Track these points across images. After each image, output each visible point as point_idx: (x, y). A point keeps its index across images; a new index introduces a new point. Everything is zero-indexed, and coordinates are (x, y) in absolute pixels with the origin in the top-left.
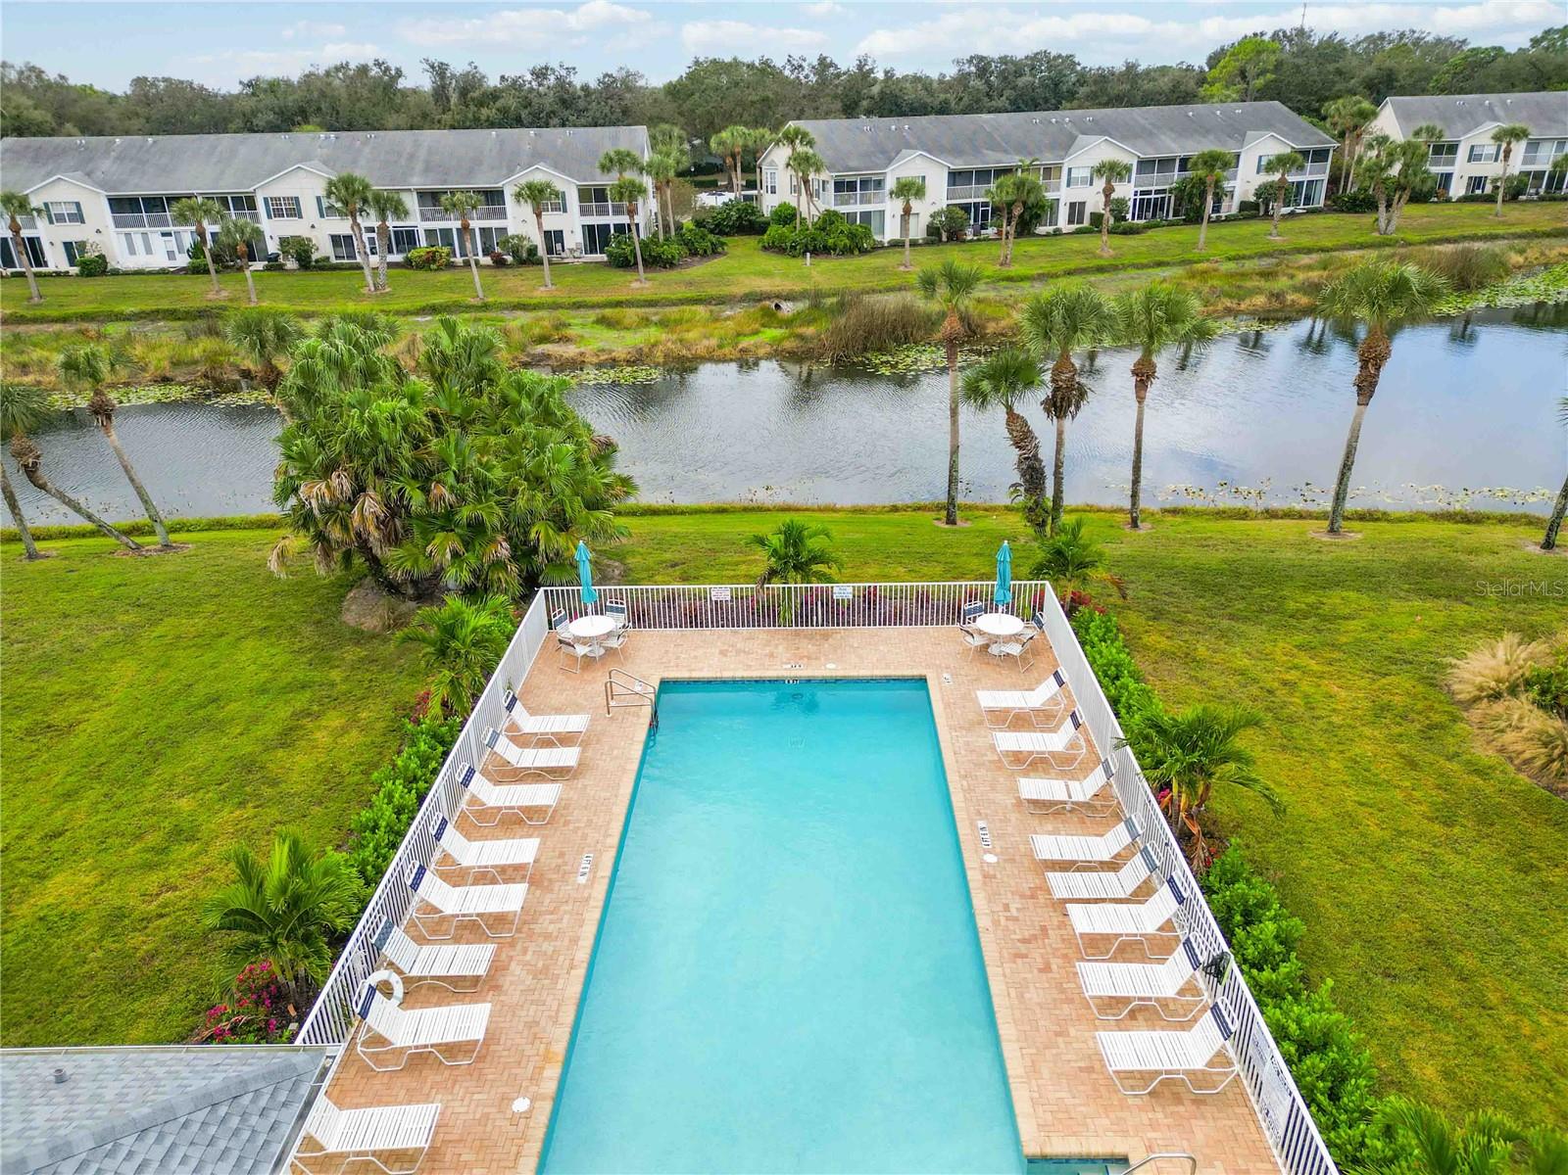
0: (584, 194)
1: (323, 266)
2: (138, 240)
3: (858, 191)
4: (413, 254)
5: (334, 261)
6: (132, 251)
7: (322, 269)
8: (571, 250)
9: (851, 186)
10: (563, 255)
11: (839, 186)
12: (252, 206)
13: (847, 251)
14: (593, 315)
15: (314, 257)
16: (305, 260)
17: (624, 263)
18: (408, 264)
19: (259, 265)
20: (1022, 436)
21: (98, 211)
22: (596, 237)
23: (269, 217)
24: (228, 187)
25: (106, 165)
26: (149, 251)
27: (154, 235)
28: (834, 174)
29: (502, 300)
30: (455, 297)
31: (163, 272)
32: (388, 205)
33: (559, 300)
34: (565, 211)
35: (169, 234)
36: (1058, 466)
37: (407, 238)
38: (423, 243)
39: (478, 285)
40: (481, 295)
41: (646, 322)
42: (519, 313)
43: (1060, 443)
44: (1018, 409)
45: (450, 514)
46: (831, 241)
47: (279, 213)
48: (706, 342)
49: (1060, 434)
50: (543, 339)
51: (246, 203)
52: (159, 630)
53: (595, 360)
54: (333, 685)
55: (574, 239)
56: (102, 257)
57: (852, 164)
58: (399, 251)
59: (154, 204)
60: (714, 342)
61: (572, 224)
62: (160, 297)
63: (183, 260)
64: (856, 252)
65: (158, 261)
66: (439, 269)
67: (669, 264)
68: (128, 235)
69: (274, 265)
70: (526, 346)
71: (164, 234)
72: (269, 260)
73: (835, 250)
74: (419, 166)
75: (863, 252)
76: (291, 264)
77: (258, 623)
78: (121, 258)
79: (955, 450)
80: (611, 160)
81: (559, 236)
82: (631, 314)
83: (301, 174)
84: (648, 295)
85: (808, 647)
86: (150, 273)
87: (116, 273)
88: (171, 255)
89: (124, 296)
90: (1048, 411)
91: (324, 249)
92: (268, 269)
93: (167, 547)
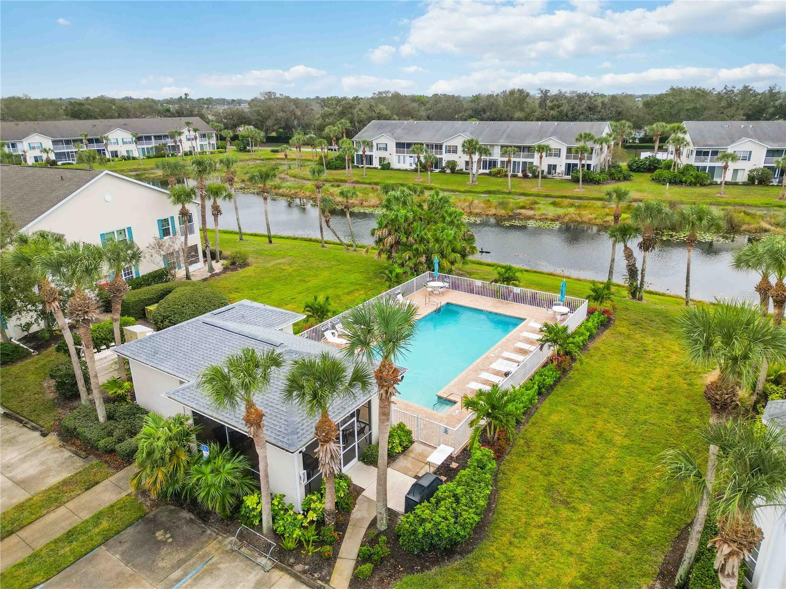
0: (569, 150)
1: (460, 172)
2: (402, 158)
3: (710, 156)
4: (493, 170)
5: (464, 170)
6: (399, 162)
7: (458, 173)
8: (559, 173)
9: (706, 154)
10: (554, 175)
11: (699, 153)
12: (441, 148)
13: (692, 184)
14: (551, 200)
15: (457, 169)
16: (453, 171)
17: (576, 180)
18: (490, 174)
19: (437, 170)
20: (629, 255)
21: (392, 147)
22: (570, 168)
23: (446, 153)
24: (434, 141)
25: (399, 131)
26: (404, 162)
27: (407, 156)
28: (696, 147)
29: (518, 191)
30: (500, 188)
31: (406, 170)
32: (484, 151)
33: (540, 193)
34: (559, 157)
35: (412, 157)
36: (643, 270)
37: (493, 164)
38: (499, 166)
39: (510, 185)
40: (510, 188)
41: (572, 205)
42: (522, 197)
43: (644, 262)
44: (629, 245)
45: (411, 246)
46: (684, 179)
47: (449, 152)
48: (590, 216)
49: (644, 257)
50: (523, 207)
51: (439, 147)
52: (339, 267)
53: (539, 218)
54: (367, 285)
55: (561, 169)
56: (389, 163)
57: (709, 143)
58: (489, 169)
59: (409, 145)
60: (594, 216)
61: (561, 163)
62: (400, 179)
63: (414, 167)
64: (698, 185)
65: (407, 166)
66: (501, 177)
67: (598, 182)
68: (399, 156)
69: (443, 171)
70: (513, 209)
71: (410, 157)
72: (442, 169)
73: (686, 183)
74: (505, 136)
75: (702, 185)
76: (448, 171)
77: (362, 270)
78: (395, 165)
79: (613, 260)
80: (581, 136)
81: (555, 167)
82: (567, 201)
83: (460, 137)
84: (580, 195)
85: (499, 305)
86: (402, 170)
87: (392, 169)
88: (411, 164)
89: (390, 178)
90: (640, 248)
91: (461, 166)
92: (440, 172)
93: (355, 250)
